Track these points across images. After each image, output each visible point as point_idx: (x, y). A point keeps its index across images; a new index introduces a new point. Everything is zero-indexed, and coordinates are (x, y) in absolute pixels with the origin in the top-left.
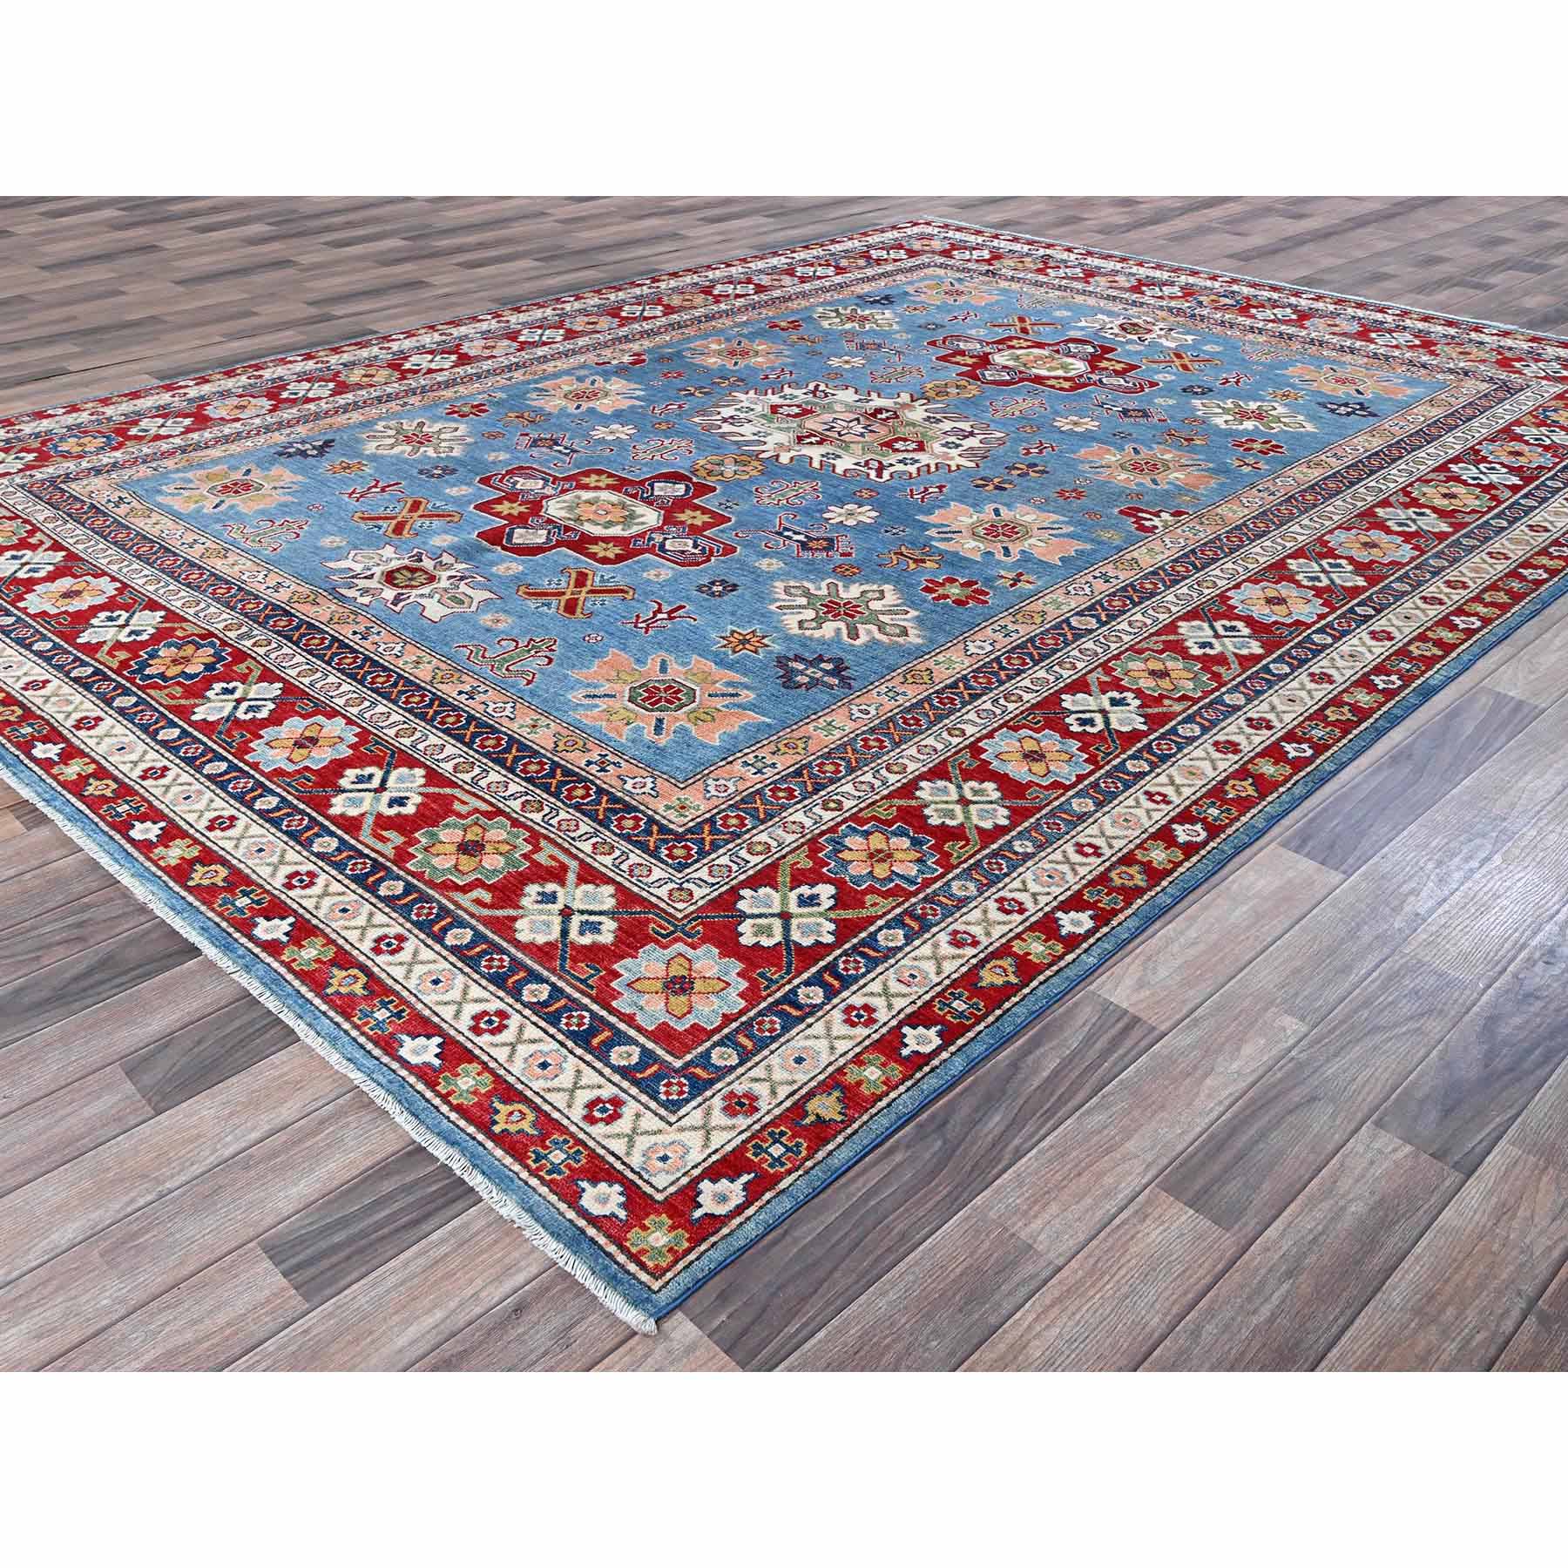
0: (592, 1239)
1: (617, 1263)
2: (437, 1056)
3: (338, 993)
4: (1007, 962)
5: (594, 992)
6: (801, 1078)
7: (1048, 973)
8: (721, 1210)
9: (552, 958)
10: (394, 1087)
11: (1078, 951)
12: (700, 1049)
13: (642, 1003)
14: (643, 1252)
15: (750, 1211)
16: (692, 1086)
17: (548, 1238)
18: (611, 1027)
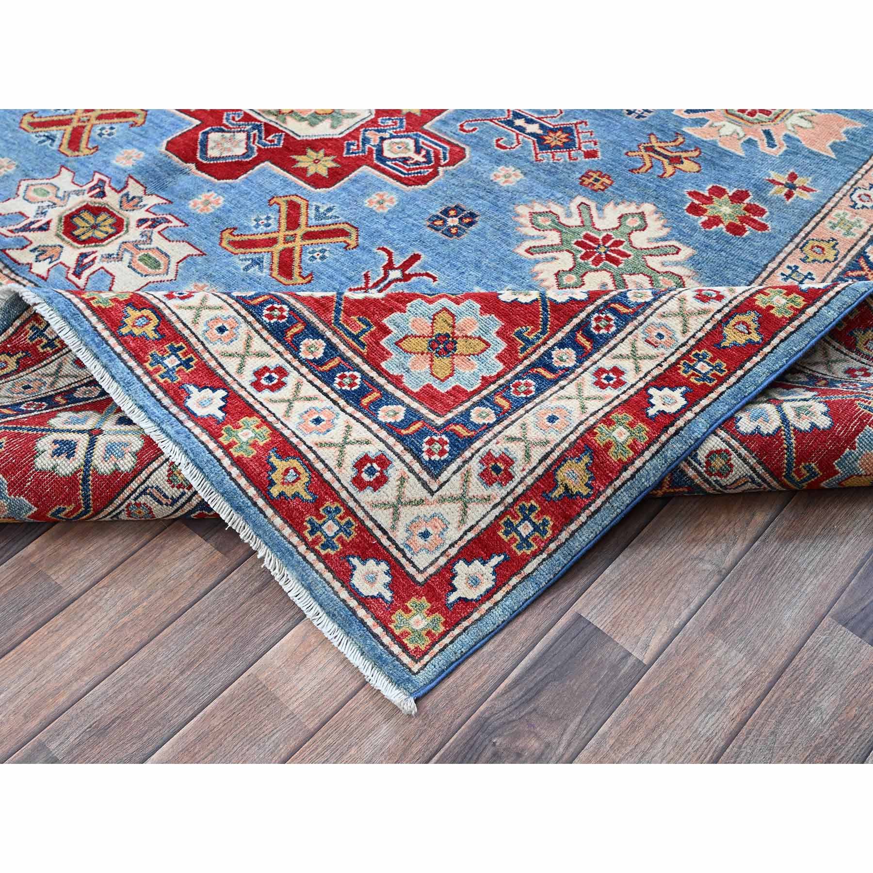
0: (362, 621)
1: (382, 644)
2: (221, 409)
3: (131, 334)
4: (750, 317)
5: (365, 351)
6: (554, 437)
7: (789, 329)
8: (473, 594)
9: (327, 310)
10: (181, 438)
11: (819, 304)
12: (461, 409)
13: (408, 365)
14: (405, 634)
15: (498, 596)
16: (452, 445)
17: (325, 618)
18: (380, 388)
